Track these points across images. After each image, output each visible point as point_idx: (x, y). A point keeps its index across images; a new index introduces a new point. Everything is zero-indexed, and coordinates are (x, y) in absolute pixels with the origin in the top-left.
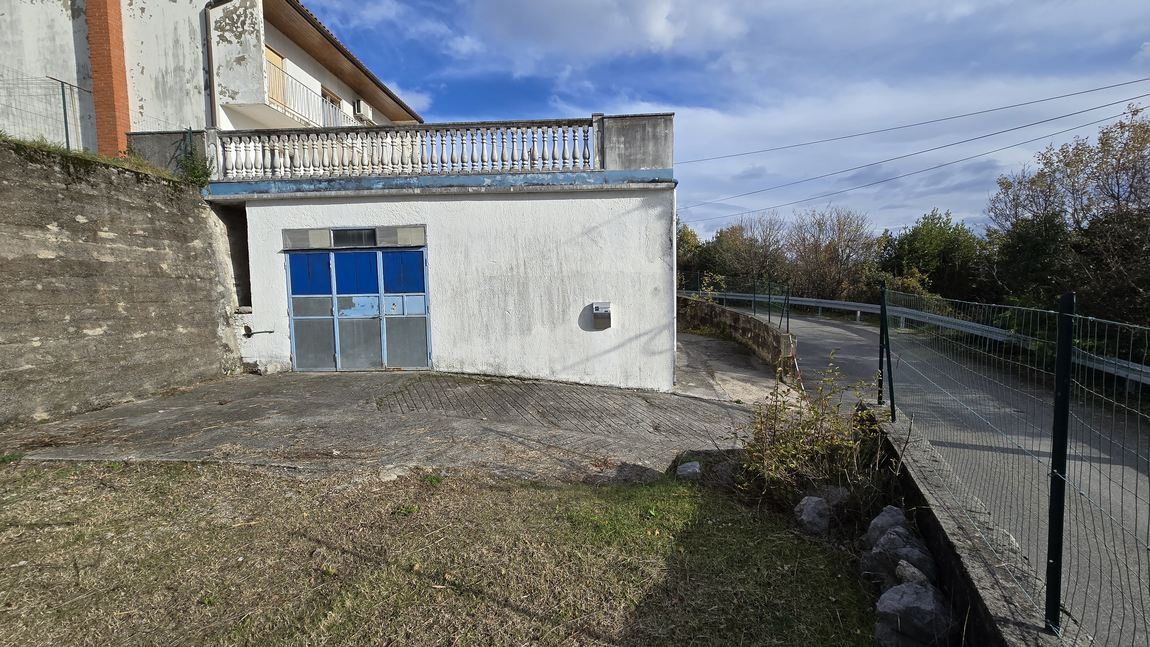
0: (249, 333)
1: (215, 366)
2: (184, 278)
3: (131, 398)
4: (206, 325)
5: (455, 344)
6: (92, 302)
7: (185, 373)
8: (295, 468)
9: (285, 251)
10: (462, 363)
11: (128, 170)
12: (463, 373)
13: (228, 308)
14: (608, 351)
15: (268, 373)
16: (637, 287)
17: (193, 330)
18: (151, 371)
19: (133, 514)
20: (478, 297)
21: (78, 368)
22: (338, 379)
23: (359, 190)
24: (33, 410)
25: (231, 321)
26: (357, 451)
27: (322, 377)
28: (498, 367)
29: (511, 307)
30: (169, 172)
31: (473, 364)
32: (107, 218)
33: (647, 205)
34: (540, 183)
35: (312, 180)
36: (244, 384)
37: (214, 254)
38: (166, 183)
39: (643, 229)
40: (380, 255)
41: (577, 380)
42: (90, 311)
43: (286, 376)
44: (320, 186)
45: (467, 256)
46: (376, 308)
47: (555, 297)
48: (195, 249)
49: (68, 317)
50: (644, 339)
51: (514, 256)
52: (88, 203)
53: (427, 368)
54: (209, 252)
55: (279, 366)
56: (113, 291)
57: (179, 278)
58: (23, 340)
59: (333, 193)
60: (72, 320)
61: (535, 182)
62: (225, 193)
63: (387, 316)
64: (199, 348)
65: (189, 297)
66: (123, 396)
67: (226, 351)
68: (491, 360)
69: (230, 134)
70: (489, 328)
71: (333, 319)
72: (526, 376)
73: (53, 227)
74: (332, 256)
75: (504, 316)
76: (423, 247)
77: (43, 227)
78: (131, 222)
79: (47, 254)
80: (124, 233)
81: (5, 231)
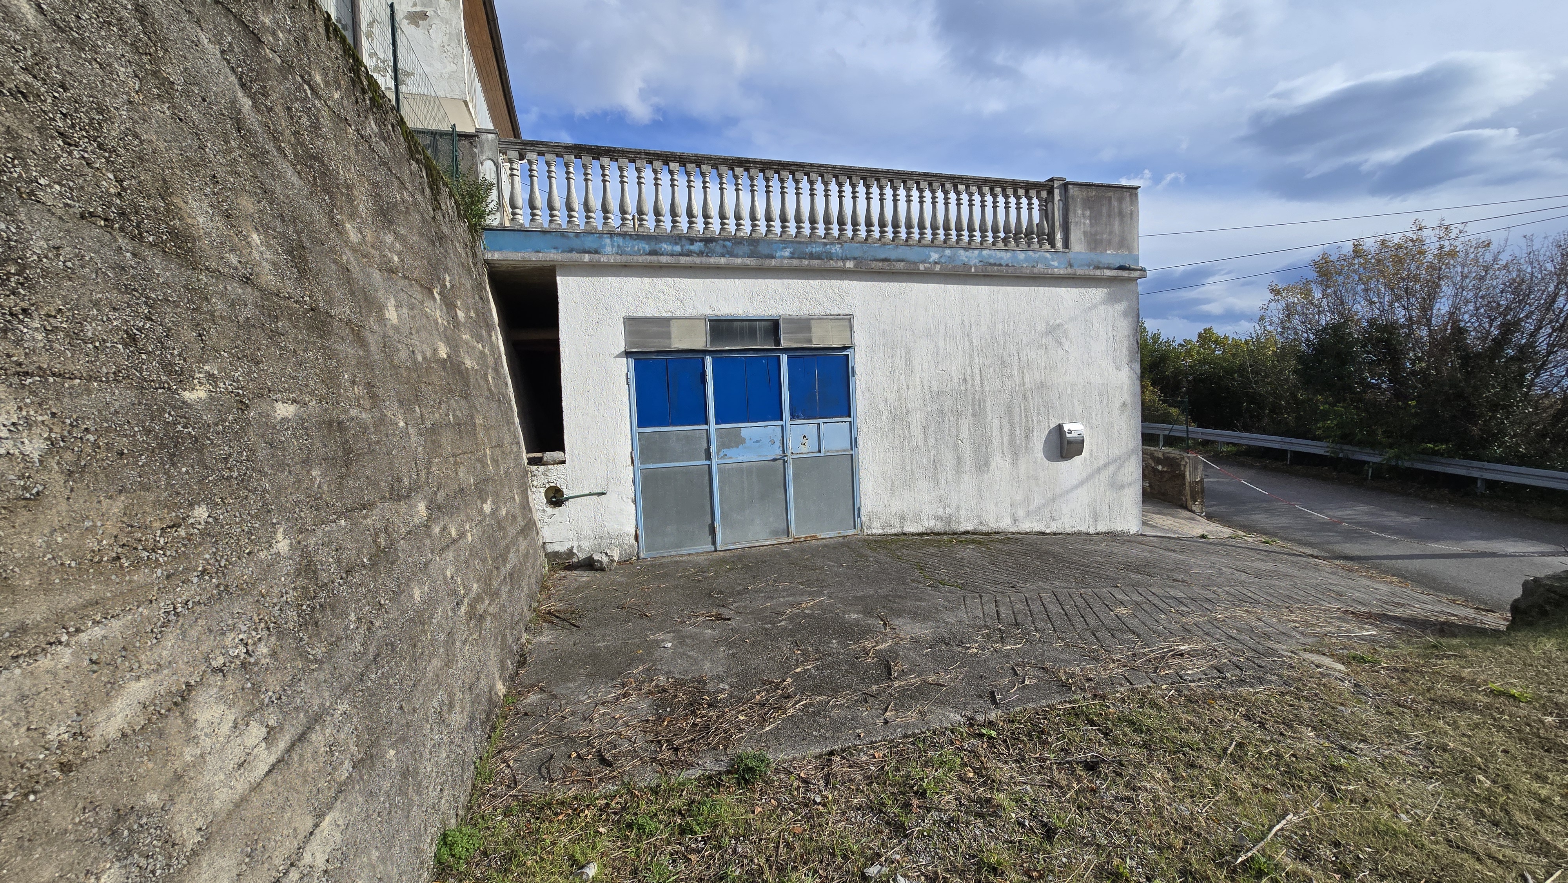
0: (556, 497)
5: (892, 491)
9: (627, 354)
10: (903, 519)
12: (905, 534)
13: (524, 456)
14: (1076, 487)
16: (1105, 401)
20: (923, 421)
23: (757, 258)
28: (949, 520)
29: (965, 434)
31: (917, 519)
33: (1112, 299)
34: (998, 263)
35: (667, 238)
39: (1110, 329)
40: (784, 359)
41: (1042, 528)
44: (692, 247)
45: (909, 362)
46: (778, 443)
47: (1017, 419)
50: (1112, 468)
51: (967, 361)
53: (855, 531)
59: (723, 261)
63: (794, 456)
68: (941, 512)
70: (938, 466)
71: (710, 467)
72: (984, 529)
73: (437, 295)
74: (709, 360)
75: (956, 447)
76: (848, 348)
77: (432, 294)
78: (466, 292)
79: (442, 350)
80: (467, 314)
81: (417, 296)
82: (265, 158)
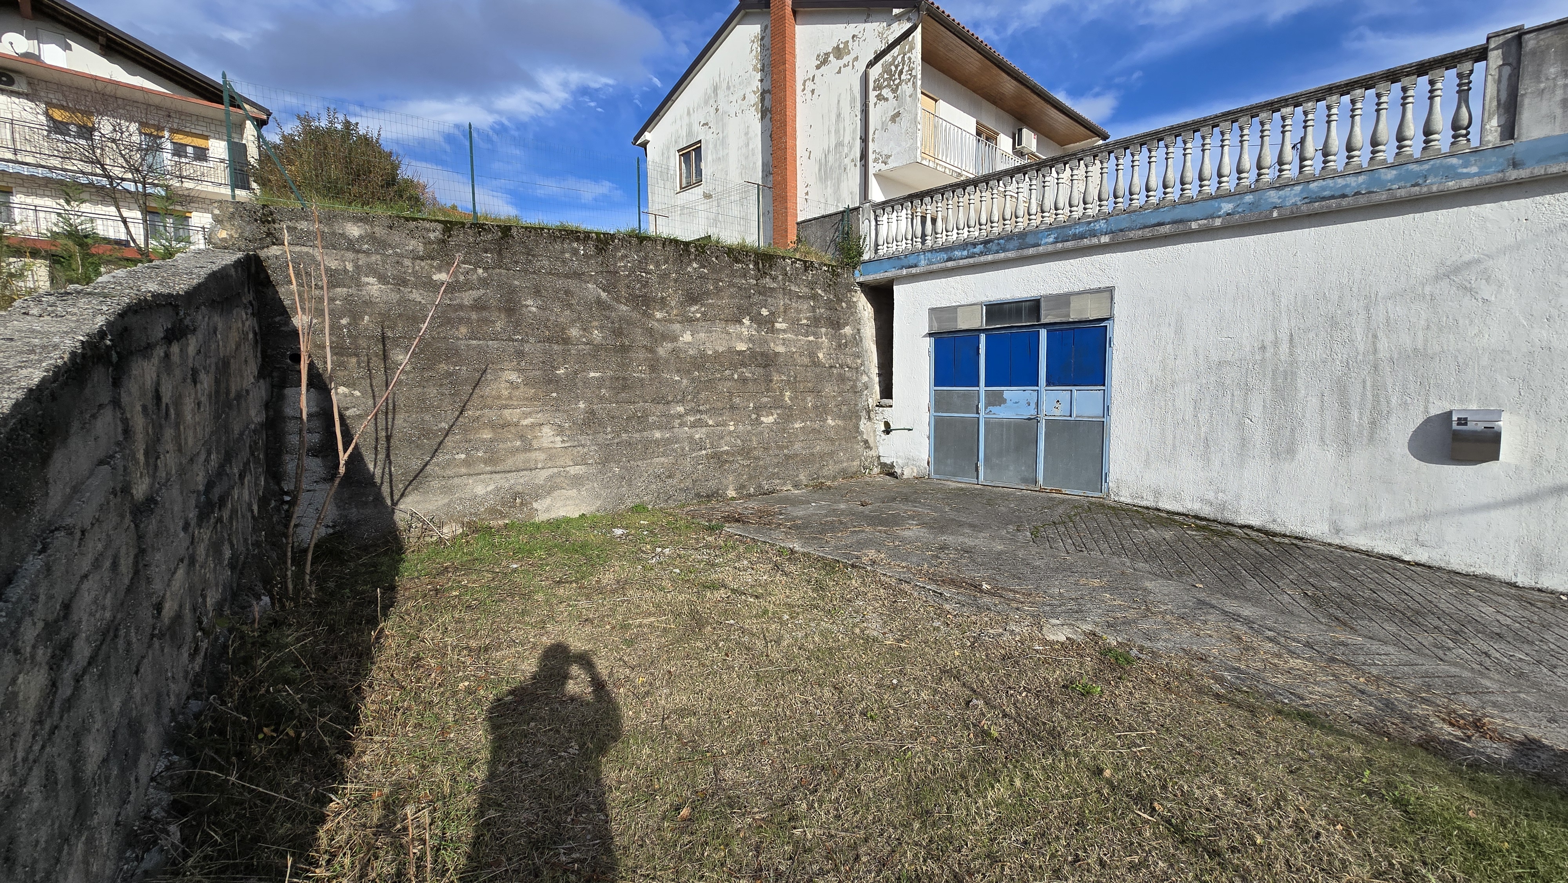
0: (888, 430)
1: (856, 463)
2: (836, 367)
3: (790, 487)
4: (851, 418)
5: (1147, 463)
6: (768, 390)
7: (831, 469)
8: (941, 594)
9: (930, 335)
10: (1157, 494)
11: (798, 260)
12: (1159, 510)
13: (870, 400)
14: (1488, 507)
15: (905, 477)
17: (840, 423)
18: (805, 462)
19: (800, 602)
20: (1194, 393)
21: (756, 453)
22: (980, 494)
23: (1022, 249)
24: (727, 488)
25: (872, 415)
26: (1011, 591)
27: (962, 489)
28: (1223, 507)
29: (1256, 411)
30: (828, 257)
31: (1176, 498)
32: (782, 309)
34: (1337, 194)
35: (965, 245)
36: (882, 486)
37: (861, 341)
38: (826, 269)
40: (1043, 333)
41: (1395, 552)
42: (766, 399)
43: (922, 482)
44: (975, 250)
45: (1179, 330)
46: (1033, 405)
47: (1355, 398)
48: (846, 336)
49: (751, 405)
51: (1269, 326)
52: (770, 296)
53: (1100, 495)
54: (857, 339)
55: (915, 471)
56: (782, 380)
57: (831, 367)
58: (725, 424)
59: (990, 258)
60: (755, 408)
61: (1327, 193)
62: (876, 273)
63: (1047, 418)
64: (843, 442)
65: (839, 388)
66: (784, 484)
67: (866, 448)
68: (1211, 496)
69: (883, 205)
70: (1211, 444)
71: (979, 418)
72: (1277, 528)
73: (746, 321)
74: (983, 337)
75: (1241, 425)
76: (1107, 319)
77: (740, 322)
78: (798, 311)
79: (741, 347)
80: (793, 323)
81: (719, 326)
82: (609, 307)
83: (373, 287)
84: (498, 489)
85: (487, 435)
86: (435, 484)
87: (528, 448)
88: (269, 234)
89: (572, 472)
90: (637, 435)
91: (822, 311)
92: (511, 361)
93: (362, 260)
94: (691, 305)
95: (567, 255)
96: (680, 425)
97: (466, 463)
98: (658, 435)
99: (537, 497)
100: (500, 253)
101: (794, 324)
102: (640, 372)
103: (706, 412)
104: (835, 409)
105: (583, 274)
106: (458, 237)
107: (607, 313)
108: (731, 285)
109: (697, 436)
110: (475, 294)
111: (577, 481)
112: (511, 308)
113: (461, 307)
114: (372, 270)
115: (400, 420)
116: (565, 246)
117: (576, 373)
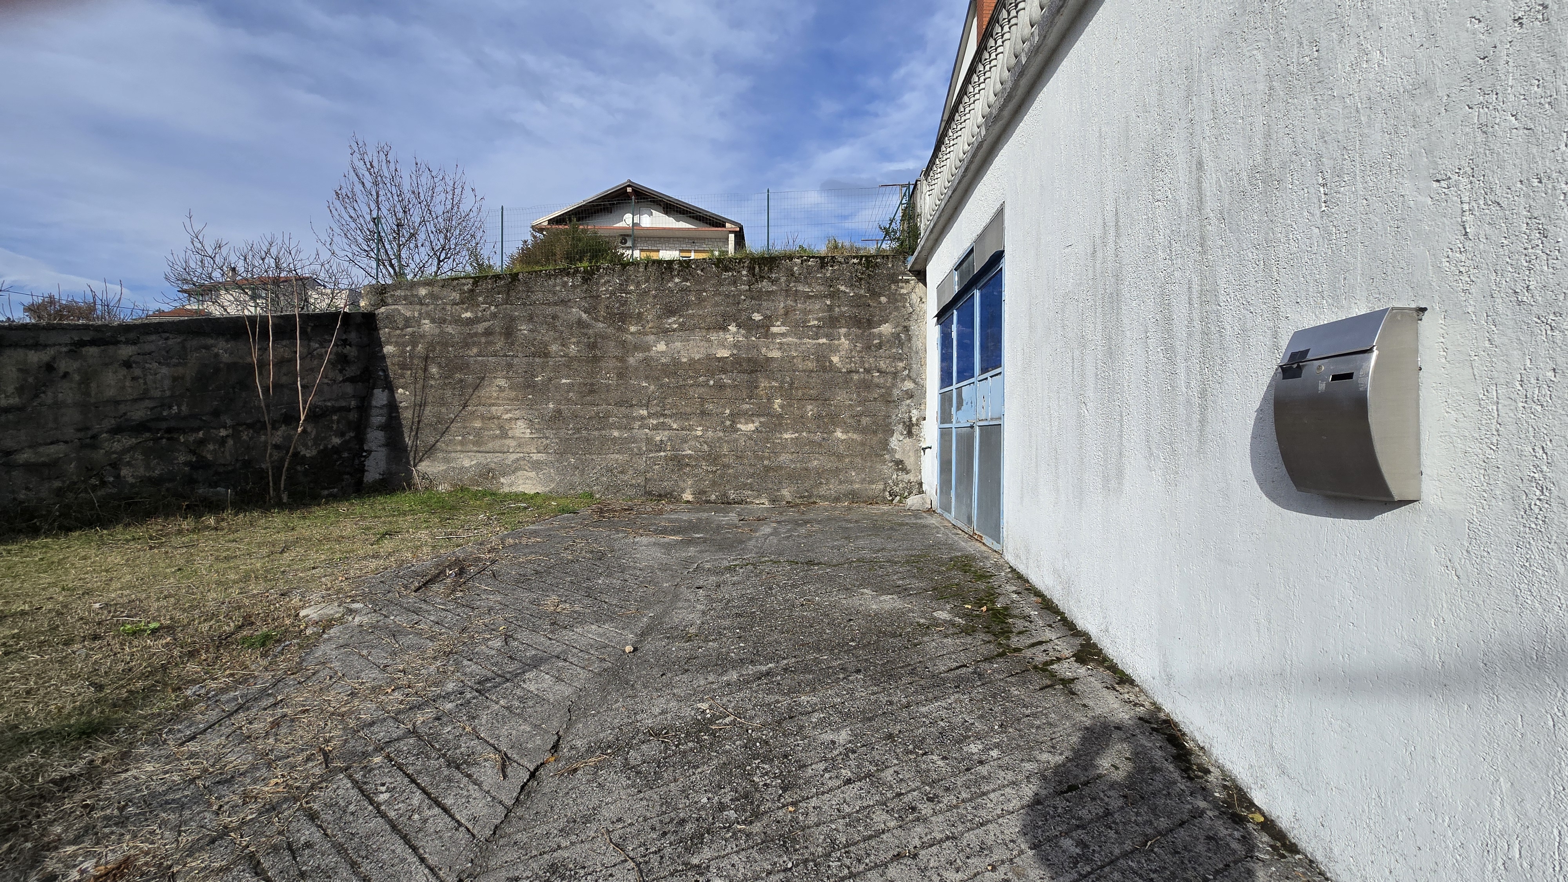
0: (924, 449)
2: (857, 372)
4: (877, 433)
6: (750, 398)
7: (832, 488)
13: (914, 412)
17: (855, 436)
18: (793, 477)
21: (726, 460)
24: (683, 491)
29: (1090, 386)
32: (782, 312)
37: (909, 339)
38: (855, 261)
42: (748, 406)
48: (880, 335)
49: (728, 411)
51: (1098, 202)
52: (766, 300)
53: (999, 547)
54: (902, 338)
56: (772, 387)
57: (851, 371)
58: (691, 429)
60: (731, 415)
64: (858, 460)
65: (859, 395)
66: (759, 496)
67: (898, 469)
68: (1060, 562)
73: (733, 328)
77: (725, 329)
78: (806, 312)
79: (724, 353)
80: (797, 326)
81: (698, 335)
82: (588, 326)
83: (427, 325)
84: (478, 464)
85: (478, 424)
86: (440, 455)
87: (504, 435)
88: (382, 300)
89: (535, 458)
90: (596, 433)
91: (844, 309)
92: (502, 371)
93: (424, 309)
94: (668, 317)
95: (558, 288)
96: (640, 427)
97: (462, 443)
98: (616, 434)
99: (504, 475)
100: (508, 294)
101: (799, 327)
102: (608, 377)
103: (671, 416)
104: (849, 421)
105: (569, 300)
106: (483, 286)
107: (585, 331)
108: (717, 293)
109: (658, 438)
110: (486, 324)
111: (536, 466)
112: (509, 333)
113: (476, 334)
114: (428, 315)
115: (428, 411)
116: (558, 281)
117: (550, 380)
